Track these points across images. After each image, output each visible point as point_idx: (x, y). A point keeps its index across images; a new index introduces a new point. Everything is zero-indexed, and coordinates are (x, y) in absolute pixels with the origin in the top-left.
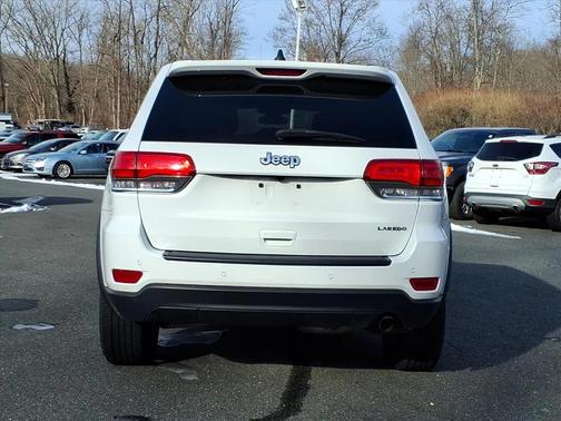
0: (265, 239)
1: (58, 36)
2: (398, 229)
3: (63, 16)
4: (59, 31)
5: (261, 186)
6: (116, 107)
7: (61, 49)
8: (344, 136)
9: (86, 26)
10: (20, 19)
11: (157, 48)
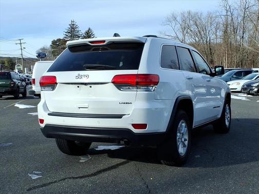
0: (79, 108)
1: (207, 34)
2: (128, 103)
3: (209, 25)
4: (208, 32)
5: (78, 87)
6: (225, 60)
7: (208, 39)
8: (107, 66)
9: (218, 28)
10: (192, 29)
11: (243, 34)
